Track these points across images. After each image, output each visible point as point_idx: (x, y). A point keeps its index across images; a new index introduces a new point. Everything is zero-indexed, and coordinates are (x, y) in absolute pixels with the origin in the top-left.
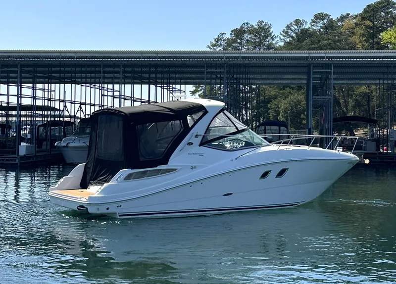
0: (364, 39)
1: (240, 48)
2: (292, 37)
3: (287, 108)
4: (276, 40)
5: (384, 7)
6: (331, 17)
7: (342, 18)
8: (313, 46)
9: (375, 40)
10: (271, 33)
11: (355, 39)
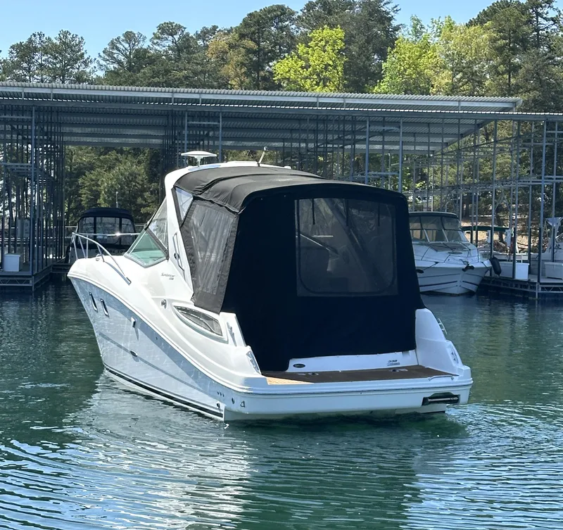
0: (243, 70)
1: (28, 78)
2: (119, 62)
3: (112, 186)
4: (92, 66)
5: (276, 17)
6: (186, 31)
7: (205, 34)
8: (156, 80)
9: (262, 73)
10: (83, 54)
11: (229, 70)
